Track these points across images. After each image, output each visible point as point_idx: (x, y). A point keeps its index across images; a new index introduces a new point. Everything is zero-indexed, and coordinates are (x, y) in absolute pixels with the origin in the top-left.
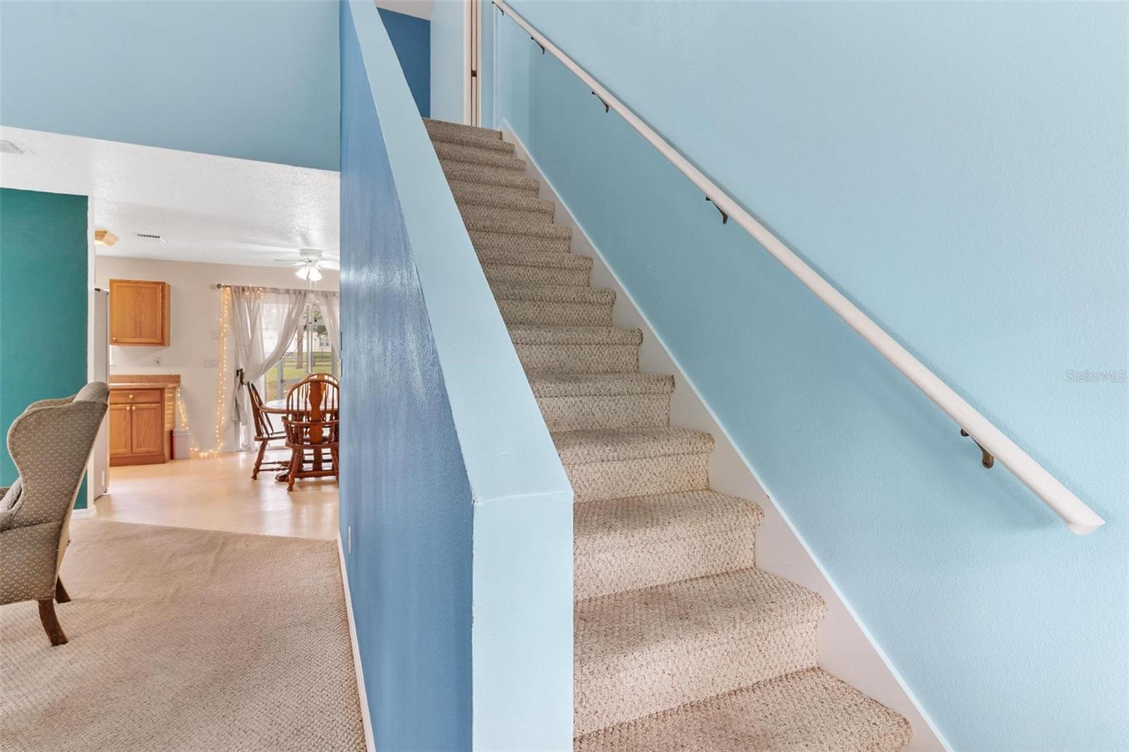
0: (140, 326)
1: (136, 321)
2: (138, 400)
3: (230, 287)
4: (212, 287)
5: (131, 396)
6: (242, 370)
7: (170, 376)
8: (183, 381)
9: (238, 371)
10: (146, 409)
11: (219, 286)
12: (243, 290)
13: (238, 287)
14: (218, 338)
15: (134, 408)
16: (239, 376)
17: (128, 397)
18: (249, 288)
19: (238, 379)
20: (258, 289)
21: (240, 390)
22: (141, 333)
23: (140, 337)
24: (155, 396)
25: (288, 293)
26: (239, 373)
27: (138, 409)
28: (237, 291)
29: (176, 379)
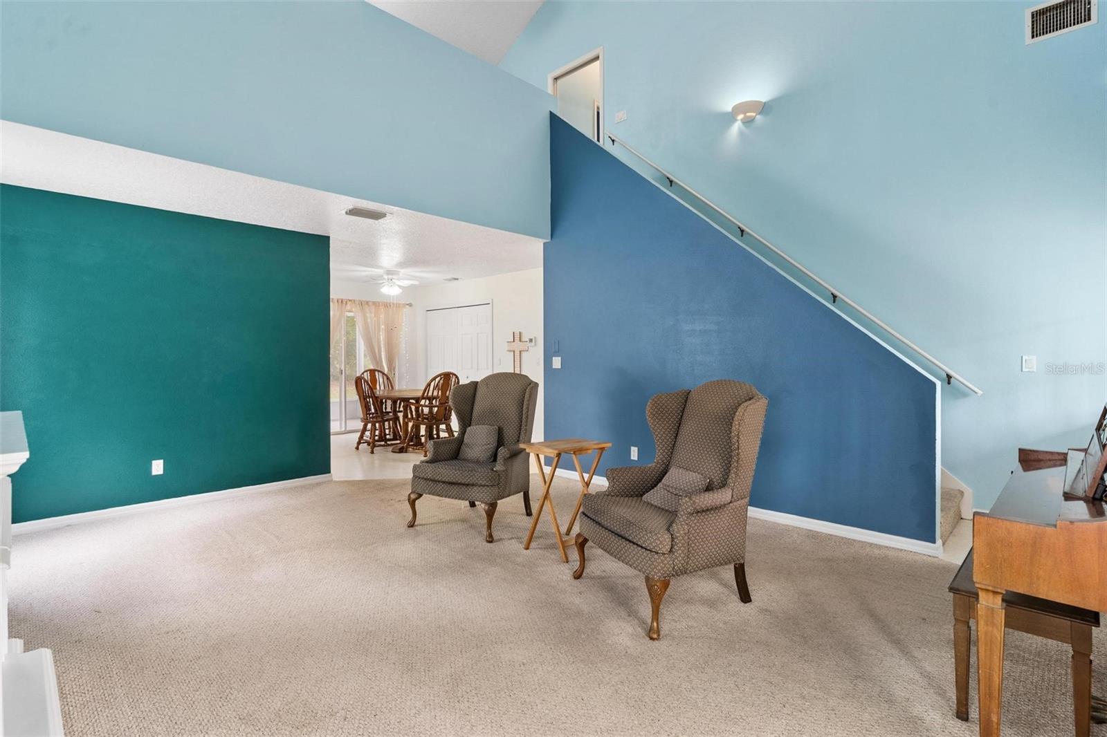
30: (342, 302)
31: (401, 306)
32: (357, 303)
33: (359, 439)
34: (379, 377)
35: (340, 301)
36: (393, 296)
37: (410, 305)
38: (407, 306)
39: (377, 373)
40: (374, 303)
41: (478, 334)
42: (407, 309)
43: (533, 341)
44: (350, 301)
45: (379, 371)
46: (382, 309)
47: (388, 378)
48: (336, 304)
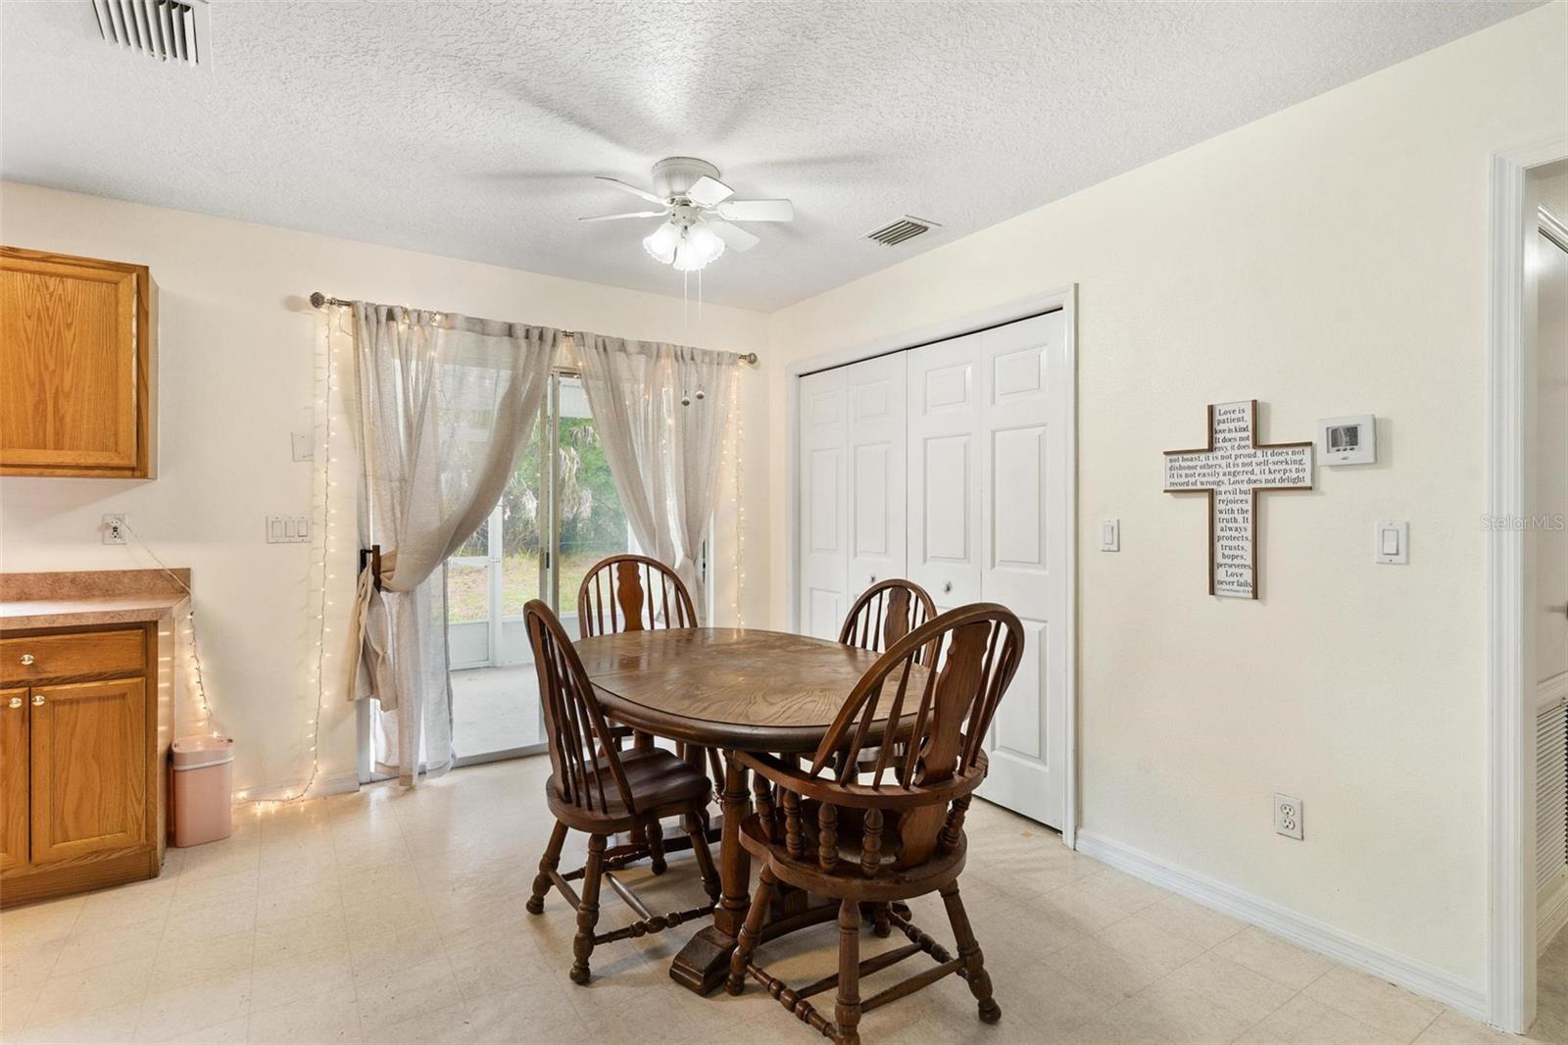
0: (56, 410)
1: (42, 389)
2: (52, 669)
3: (348, 304)
4: (292, 304)
5: (27, 660)
6: (377, 548)
7: (158, 573)
8: (199, 589)
9: (363, 553)
10: (88, 700)
11: (317, 300)
12: (391, 316)
13: (377, 309)
14: (310, 457)
15: (39, 701)
16: (369, 569)
17: (19, 663)
18: (405, 311)
19: (369, 577)
20: (432, 314)
21: (375, 609)
22: (59, 434)
23: (58, 446)
24: (122, 653)
25: (510, 335)
26: (370, 557)
27: (53, 703)
28: (373, 317)
29: (177, 583)
30: (541, 337)
31: (726, 359)
32: (590, 341)
33: (542, 866)
34: (652, 582)
35: (535, 334)
36: (693, 275)
37: (752, 359)
38: (742, 363)
39: (642, 567)
40: (644, 348)
41: (994, 433)
42: (741, 372)
43: (1365, 437)
44: (567, 335)
45: (649, 562)
46: (668, 366)
47: (680, 588)
48: (523, 342)
